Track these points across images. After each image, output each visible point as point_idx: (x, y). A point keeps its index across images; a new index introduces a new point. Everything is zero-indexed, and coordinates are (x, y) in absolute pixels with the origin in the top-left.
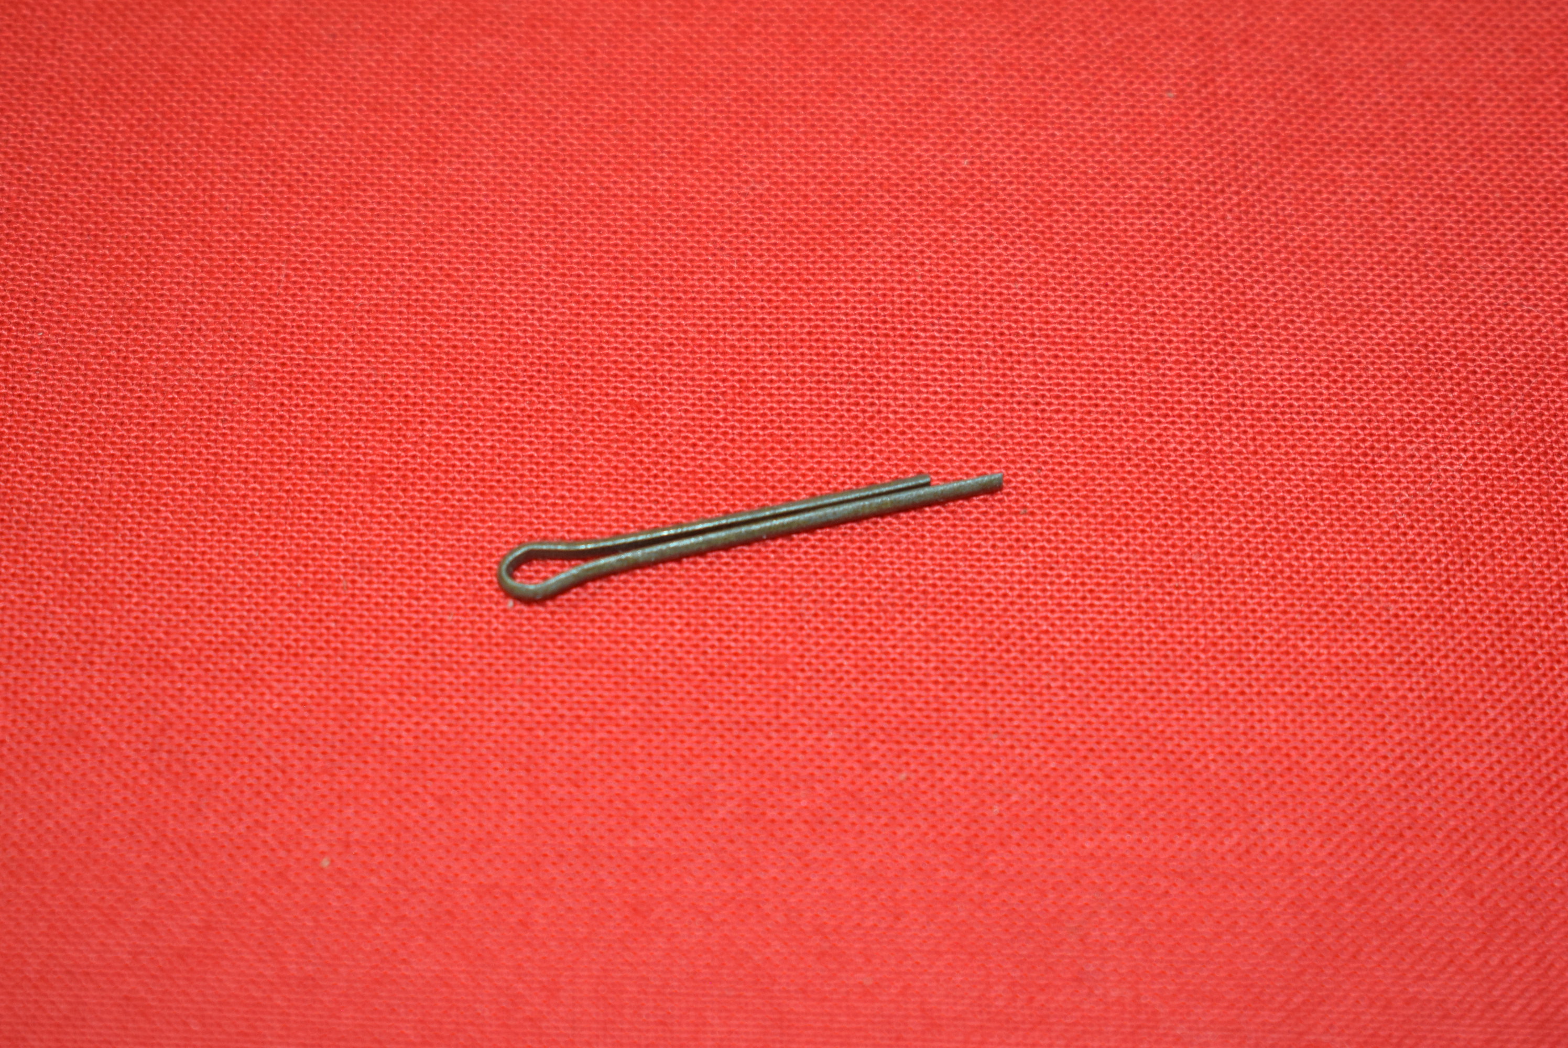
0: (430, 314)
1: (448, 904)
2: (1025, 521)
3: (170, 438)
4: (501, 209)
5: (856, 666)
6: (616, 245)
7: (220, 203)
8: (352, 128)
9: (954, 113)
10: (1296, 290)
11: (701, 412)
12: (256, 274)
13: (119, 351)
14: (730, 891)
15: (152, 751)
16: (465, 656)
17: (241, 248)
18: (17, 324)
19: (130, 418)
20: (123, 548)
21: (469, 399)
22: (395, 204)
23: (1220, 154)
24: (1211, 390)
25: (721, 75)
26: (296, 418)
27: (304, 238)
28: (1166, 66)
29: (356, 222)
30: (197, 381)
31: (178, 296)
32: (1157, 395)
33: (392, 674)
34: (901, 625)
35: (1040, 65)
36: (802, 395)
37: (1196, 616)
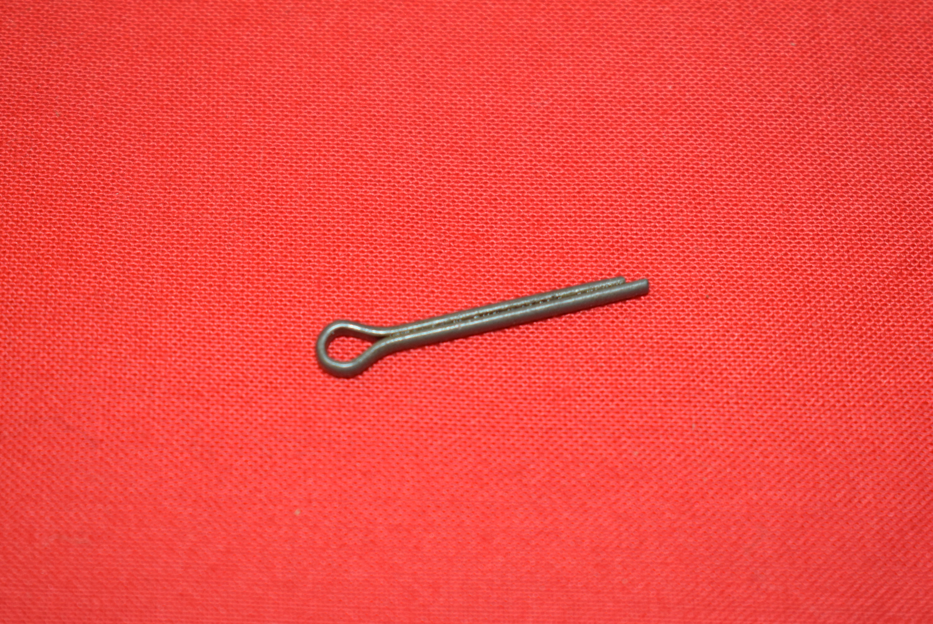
0: (351, 180)
1: (371, 536)
2: (711, 303)
3: (196, 256)
4: (391, 116)
5: (612, 392)
6: (461, 139)
7: (222, 113)
8: (300, 67)
9: (663, 57)
10: (871, 162)
11: (515, 240)
12: (245, 156)
13: (165, 204)
14: (541, 527)
15: (192, 445)
16: (377, 388)
17: (236, 140)
18: (103, 188)
19: (173, 244)
20: (171, 323)
21: (375, 232)
22: (328, 114)
23: (823, 80)
24: (821, 223)
25: (522, 34)
26: (272, 243)
27: (274, 134)
28: (790, 26)
29: (305, 124)
30: (212, 221)
31: (199, 170)
32: (788, 226)
33: (333, 398)
34: (638, 367)
35: (714, 27)
36: (576, 229)
37: (815, 360)
